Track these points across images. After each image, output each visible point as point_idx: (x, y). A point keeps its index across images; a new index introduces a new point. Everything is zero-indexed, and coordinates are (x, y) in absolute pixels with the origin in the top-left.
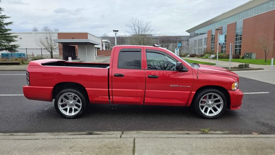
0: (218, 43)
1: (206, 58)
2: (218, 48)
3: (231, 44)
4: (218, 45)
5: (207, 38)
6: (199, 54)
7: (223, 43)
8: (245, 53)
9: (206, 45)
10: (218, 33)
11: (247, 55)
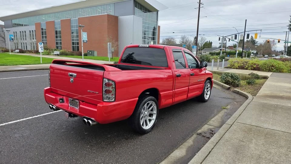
0: (82, 41)
1: (48, 55)
2: (82, 45)
3: (109, 43)
4: (82, 42)
5: (35, 30)
6: (33, 49)
7: (87, 41)
8: (88, 51)
9: (34, 39)
10: (82, 31)
11: (90, 53)
